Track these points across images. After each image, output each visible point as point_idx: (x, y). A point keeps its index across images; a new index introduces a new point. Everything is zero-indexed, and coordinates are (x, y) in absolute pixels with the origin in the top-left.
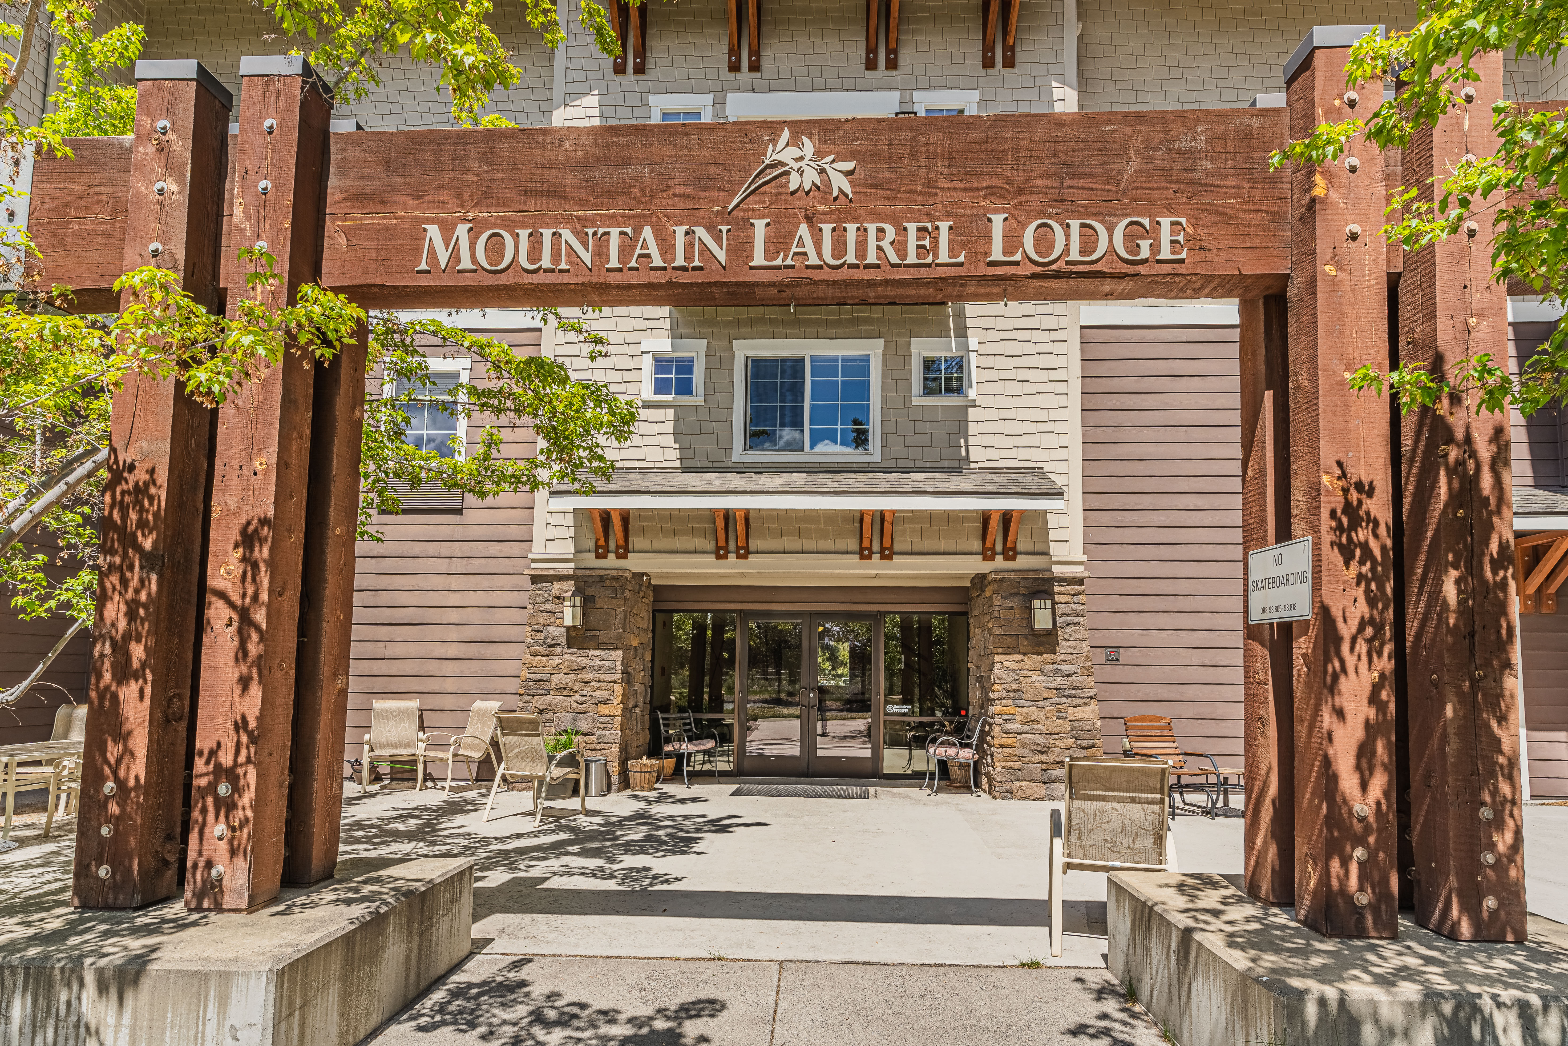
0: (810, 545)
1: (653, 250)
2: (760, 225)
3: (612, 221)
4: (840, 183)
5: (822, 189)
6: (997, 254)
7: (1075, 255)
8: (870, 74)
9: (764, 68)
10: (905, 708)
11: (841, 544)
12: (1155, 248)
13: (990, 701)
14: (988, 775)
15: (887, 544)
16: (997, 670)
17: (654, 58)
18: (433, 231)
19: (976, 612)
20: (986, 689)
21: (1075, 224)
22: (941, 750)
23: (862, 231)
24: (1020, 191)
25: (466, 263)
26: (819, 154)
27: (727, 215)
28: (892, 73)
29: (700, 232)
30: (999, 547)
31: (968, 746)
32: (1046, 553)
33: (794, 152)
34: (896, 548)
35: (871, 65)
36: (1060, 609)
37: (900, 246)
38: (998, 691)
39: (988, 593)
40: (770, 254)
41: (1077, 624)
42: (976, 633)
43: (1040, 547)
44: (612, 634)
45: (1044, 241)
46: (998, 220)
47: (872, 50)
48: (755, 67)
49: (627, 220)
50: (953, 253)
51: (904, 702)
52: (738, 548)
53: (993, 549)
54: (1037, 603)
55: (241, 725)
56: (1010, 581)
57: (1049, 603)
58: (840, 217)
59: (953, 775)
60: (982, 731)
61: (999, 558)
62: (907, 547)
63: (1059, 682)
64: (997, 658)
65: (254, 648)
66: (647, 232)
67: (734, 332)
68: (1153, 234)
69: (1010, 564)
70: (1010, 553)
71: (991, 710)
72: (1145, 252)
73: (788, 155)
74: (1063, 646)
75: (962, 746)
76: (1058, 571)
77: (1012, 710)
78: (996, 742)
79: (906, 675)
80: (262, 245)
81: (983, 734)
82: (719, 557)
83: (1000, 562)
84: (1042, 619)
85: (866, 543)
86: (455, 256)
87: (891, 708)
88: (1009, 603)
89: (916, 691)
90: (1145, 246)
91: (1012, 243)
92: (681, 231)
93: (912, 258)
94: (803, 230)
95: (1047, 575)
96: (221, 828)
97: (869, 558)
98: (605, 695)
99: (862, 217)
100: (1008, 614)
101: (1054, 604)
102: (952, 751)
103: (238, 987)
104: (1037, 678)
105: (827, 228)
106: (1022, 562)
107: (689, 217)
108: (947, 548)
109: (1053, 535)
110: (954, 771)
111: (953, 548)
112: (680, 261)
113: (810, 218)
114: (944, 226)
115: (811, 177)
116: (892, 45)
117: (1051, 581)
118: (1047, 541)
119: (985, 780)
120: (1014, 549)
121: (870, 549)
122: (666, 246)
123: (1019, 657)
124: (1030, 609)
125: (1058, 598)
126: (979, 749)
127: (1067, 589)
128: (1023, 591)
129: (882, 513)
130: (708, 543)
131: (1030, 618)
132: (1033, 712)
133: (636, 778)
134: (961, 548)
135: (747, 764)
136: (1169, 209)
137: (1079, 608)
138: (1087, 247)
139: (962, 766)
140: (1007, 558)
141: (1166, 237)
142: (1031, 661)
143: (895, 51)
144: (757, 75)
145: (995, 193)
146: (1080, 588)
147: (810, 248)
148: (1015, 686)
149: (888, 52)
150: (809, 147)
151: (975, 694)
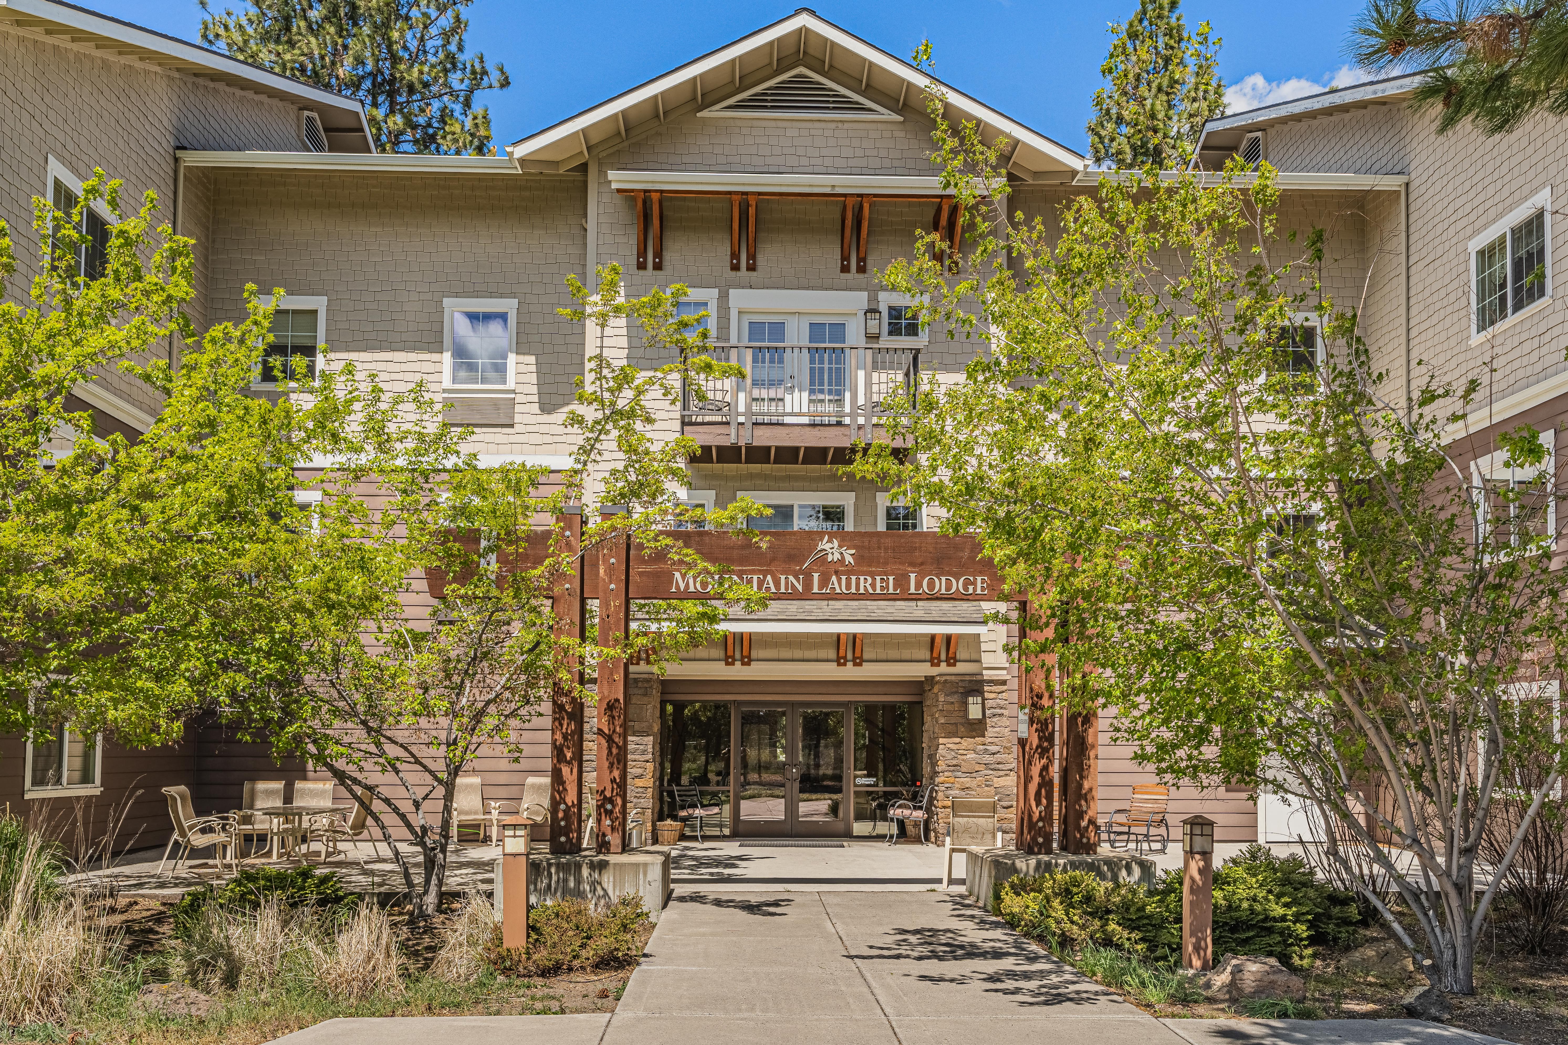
0: (798, 654)
1: (772, 585)
2: (816, 576)
3: (753, 572)
4: (849, 559)
5: (842, 561)
6: (912, 590)
7: (943, 591)
8: (844, 276)
9: (759, 268)
10: (871, 781)
11: (822, 654)
12: (975, 590)
13: (935, 773)
14: (935, 830)
15: (858, 654)
16: (941, 750)
17: (669, 256)
18: (677, 575)
19: (928, 703)
20: (934, 764)
21: (943, 579)
22: (899, 811)
23: (858, 579)
24: (922, 564)
25: (692, 589)
26: (840, 546)
27: (801, 572)
28: (861, 276)
29: (791, 578)
30: (943, 656)
31: (921, 808)
32: (979, 661)
33: (830, 545)
34: (865, 657)
35: (845, 269)
36: (989, 703)
37: (873, 586)
38: (941, 766)
39: (935, 690)
40: (820, 588)
41: (1001, 715)
42: (927, 719)
43: (974, 657)
44: (645, 724)
45: (931, 585)
46: (913, 576)
47: (845, 258)
48: (751, 268)
49: (760, 572)
50: (895, 589)
51: (869, 776)
52: (743, 657)
53: (939, 658)
54: (971, 699)
55: (613, 781)
56: (951, 682)
57: (979, 699)
58: (849, 572)
59: (909, 833)
60: (931, 796)
61: (943, 664)
62: (872, 656)
63: (988, 758)
64: (941, 741)
65: (615, 751)
66: (769, 578)
67: (737, 484)
68: (974, 584)
69: (951, 670)
70: (952, 661)
71: (937, 780)
72: (971, 591)
73: (827, 546)
74: (990, 732)
75: (915, 808)
76: (987, 674)
77: (952, 780)
78: (940, 804)
79: (870, 749)
80: (612, 586)
81: (931, 799)
82: (727, 664)
83: (943, 668)
84: (974, 711)
85: (842, 653)
86: (687, 585)
87: (859, 781)
88: (950, 699)
89: (881, 766)
90: (971, 588)
91: (919, 585)
92: (783, 577)
93: (878, 591)
94: (834, 578)
95: (979, 678)
96: (608, 822)
97: (845, 664)
98: (640, 771)
99: (858, 573)
100: (950, 707)
101: (984, 700)
102: (907, 812)
103: (650, 868)
104: (971, 756)
105: (844, 578)
106: (961, 668)
107: (786, 572)
108: (904, 657)
109: (984, 647)
110: (910, 830)
111: (908, 657)
112: (783, 590)
113: (836, 573)
114: (891, 578)
115: (837, 556)
116: (862, 255)
117: (982, 682)
118: (979, 651)
119: (933, 834)
120: (954, 658)
121: (845, 658)
122: (777, 584)
123: (957, 740)
124: (966, 704)
125: (986, 695)
126: (928, 810)
127: (994, 688)
128: (961, 690)
129: (855, 636)
130: (718, 653)
131: (966, 710)
132: (967, 781)
133: (665, 835)
134: (914, 657)
135: (741, 828)
136: (981, 573)
137: (1002, 703)
138: (948, 588)
139: (916, 824)
140: (949, 665)
141: (979, 585)
142: (967, 742)
143: (864, 260)
144: (754, 274)
145: (912, 564)
146: (1004, 688)
147: (836, 586)
148: (954, 762)
149: (859, 260)
150: (836, 543)
151: (927, 769)
